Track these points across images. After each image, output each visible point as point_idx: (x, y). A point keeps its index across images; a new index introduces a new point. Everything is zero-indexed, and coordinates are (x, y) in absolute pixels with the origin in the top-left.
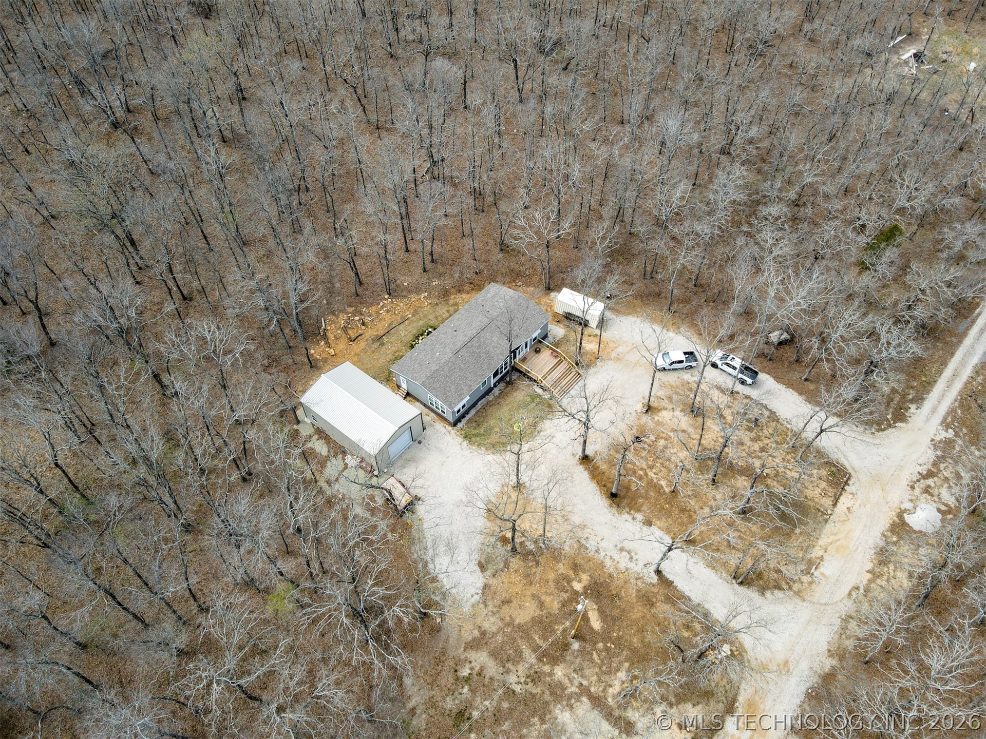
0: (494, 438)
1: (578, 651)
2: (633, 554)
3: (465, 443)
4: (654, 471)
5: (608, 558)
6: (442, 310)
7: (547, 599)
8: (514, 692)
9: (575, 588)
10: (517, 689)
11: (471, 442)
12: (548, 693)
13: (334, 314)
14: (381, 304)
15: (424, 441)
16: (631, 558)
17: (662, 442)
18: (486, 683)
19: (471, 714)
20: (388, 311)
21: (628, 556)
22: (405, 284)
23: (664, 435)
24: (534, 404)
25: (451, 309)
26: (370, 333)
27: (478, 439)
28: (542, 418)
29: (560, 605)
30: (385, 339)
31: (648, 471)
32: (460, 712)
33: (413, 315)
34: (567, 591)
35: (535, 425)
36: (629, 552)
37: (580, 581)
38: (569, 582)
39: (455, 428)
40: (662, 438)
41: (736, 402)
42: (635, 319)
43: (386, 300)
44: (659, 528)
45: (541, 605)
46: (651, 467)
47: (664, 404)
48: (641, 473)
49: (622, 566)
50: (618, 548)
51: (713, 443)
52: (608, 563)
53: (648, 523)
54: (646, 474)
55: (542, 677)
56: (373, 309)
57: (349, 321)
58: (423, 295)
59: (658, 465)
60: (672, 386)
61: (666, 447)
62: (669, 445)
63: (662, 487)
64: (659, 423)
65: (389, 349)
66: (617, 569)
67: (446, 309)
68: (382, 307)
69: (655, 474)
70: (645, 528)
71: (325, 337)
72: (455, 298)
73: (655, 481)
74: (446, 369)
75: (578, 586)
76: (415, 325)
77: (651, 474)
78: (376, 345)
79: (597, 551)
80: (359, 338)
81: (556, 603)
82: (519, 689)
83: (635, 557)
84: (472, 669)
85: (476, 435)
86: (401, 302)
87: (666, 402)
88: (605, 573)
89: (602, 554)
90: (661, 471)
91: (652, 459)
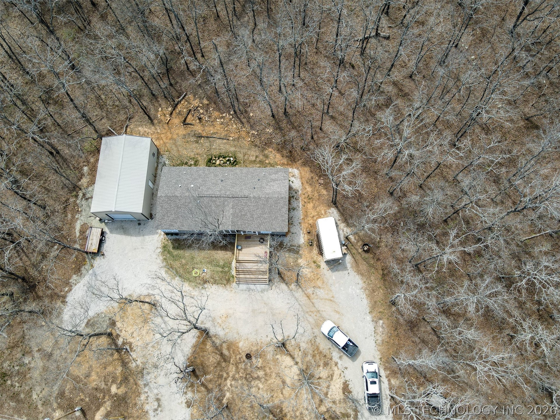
0: (177, 264)
1: (76, 417)
2: (160, 409)
3: (160, 250)
4: (233, 383)
5: (146, 395)
6: (253, 153)
7: (94, 376)
8: (31, 396)
9: (112, 388)
10: (35, 396)
11: (163, 253)
12: (43, 415)
13: (195, 96)
14: (224, 115)
15: (142, 226)
16: (156, 410)
17: (261, 373)
18: (27, 376)
19: (7, 380)
20: (222, 123)
21: (156, 407)
22: (251, 114)
23: (268, 370)
24: (221, 270)
25: (261, 157)
26: (198, 128)
27: (168, 255)
28: (215, 282)
29: (96, 387)
30: (202, 141)
31: (230, 378)
32: (5, 374)
33: (234, 140)
34: (107, 385)
35: (205, 282)
36: (159, 406)
37: (118, 388)
38: (113, 382)
39: (166, 236)
40: (265, 371)
41: (343, 405)
42: (361, 282)
43: (230, 114)
44: (192, 414)
45: (88, 376)
46: (234, 379)
47: (296, 353)
48: (225, 375)
49: (147, 407)
50: (157, 397)
51: (290, 409)
52: (143, 397)
53: (189, 405)
54: (226, 379)
55: (49, 406)
56: (216, 114)
57: (196, 109)
58: (254, 132)
59: (240, 382)
60: (318, 348)
61: (258, 378)
62: (263, 380)
63: (224, 396)
64: (276, 361)
65: (197, 149)
66: (142, 405)
67: (258, 154)
68: (222, 117)
69: (231, 385)
70: (184, 405)
71: (175, 107)
72: (271, 152)
73: (226, 388)
74: (183, 201)
75: (114, 389)
76: (228, 147)
77: (228, 382)
78: (193, 139)
79: (145, 385)
80: (190, 125)
81: (95, 383)
82: (35, 397)
83: (158, 412)
84: (29, 363)
85: (169, 252)
86: (236, 124)
87: (300, 354)
88: (135, 399)
89: (146, 390)
90: (237, 387)
91: (241, 375)
